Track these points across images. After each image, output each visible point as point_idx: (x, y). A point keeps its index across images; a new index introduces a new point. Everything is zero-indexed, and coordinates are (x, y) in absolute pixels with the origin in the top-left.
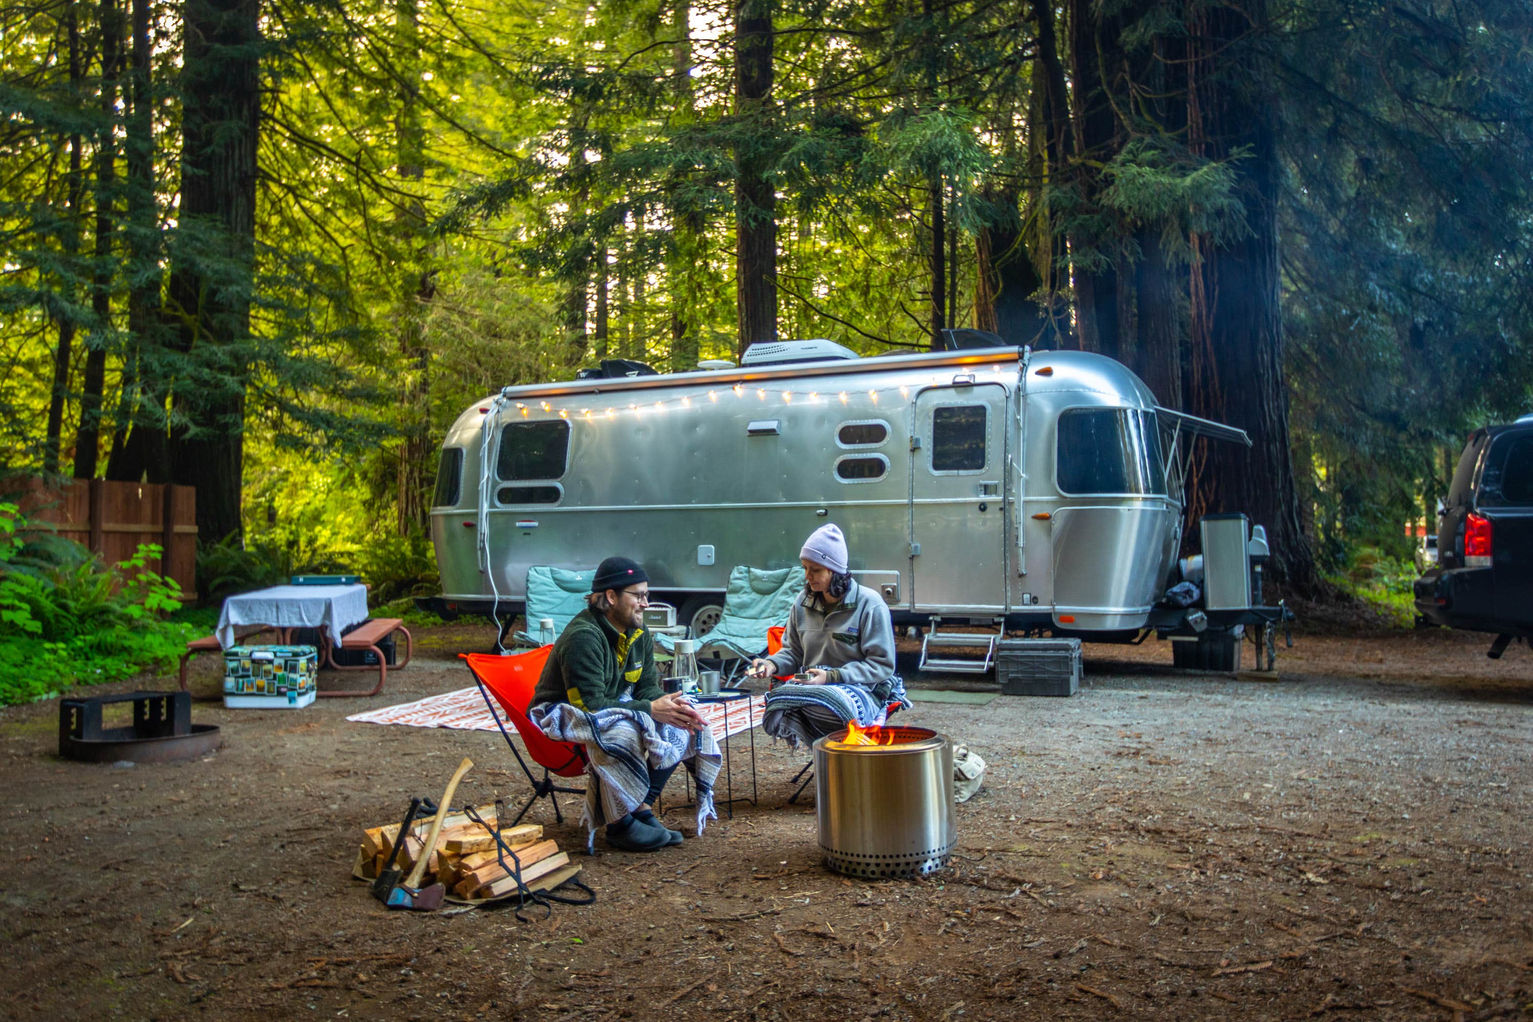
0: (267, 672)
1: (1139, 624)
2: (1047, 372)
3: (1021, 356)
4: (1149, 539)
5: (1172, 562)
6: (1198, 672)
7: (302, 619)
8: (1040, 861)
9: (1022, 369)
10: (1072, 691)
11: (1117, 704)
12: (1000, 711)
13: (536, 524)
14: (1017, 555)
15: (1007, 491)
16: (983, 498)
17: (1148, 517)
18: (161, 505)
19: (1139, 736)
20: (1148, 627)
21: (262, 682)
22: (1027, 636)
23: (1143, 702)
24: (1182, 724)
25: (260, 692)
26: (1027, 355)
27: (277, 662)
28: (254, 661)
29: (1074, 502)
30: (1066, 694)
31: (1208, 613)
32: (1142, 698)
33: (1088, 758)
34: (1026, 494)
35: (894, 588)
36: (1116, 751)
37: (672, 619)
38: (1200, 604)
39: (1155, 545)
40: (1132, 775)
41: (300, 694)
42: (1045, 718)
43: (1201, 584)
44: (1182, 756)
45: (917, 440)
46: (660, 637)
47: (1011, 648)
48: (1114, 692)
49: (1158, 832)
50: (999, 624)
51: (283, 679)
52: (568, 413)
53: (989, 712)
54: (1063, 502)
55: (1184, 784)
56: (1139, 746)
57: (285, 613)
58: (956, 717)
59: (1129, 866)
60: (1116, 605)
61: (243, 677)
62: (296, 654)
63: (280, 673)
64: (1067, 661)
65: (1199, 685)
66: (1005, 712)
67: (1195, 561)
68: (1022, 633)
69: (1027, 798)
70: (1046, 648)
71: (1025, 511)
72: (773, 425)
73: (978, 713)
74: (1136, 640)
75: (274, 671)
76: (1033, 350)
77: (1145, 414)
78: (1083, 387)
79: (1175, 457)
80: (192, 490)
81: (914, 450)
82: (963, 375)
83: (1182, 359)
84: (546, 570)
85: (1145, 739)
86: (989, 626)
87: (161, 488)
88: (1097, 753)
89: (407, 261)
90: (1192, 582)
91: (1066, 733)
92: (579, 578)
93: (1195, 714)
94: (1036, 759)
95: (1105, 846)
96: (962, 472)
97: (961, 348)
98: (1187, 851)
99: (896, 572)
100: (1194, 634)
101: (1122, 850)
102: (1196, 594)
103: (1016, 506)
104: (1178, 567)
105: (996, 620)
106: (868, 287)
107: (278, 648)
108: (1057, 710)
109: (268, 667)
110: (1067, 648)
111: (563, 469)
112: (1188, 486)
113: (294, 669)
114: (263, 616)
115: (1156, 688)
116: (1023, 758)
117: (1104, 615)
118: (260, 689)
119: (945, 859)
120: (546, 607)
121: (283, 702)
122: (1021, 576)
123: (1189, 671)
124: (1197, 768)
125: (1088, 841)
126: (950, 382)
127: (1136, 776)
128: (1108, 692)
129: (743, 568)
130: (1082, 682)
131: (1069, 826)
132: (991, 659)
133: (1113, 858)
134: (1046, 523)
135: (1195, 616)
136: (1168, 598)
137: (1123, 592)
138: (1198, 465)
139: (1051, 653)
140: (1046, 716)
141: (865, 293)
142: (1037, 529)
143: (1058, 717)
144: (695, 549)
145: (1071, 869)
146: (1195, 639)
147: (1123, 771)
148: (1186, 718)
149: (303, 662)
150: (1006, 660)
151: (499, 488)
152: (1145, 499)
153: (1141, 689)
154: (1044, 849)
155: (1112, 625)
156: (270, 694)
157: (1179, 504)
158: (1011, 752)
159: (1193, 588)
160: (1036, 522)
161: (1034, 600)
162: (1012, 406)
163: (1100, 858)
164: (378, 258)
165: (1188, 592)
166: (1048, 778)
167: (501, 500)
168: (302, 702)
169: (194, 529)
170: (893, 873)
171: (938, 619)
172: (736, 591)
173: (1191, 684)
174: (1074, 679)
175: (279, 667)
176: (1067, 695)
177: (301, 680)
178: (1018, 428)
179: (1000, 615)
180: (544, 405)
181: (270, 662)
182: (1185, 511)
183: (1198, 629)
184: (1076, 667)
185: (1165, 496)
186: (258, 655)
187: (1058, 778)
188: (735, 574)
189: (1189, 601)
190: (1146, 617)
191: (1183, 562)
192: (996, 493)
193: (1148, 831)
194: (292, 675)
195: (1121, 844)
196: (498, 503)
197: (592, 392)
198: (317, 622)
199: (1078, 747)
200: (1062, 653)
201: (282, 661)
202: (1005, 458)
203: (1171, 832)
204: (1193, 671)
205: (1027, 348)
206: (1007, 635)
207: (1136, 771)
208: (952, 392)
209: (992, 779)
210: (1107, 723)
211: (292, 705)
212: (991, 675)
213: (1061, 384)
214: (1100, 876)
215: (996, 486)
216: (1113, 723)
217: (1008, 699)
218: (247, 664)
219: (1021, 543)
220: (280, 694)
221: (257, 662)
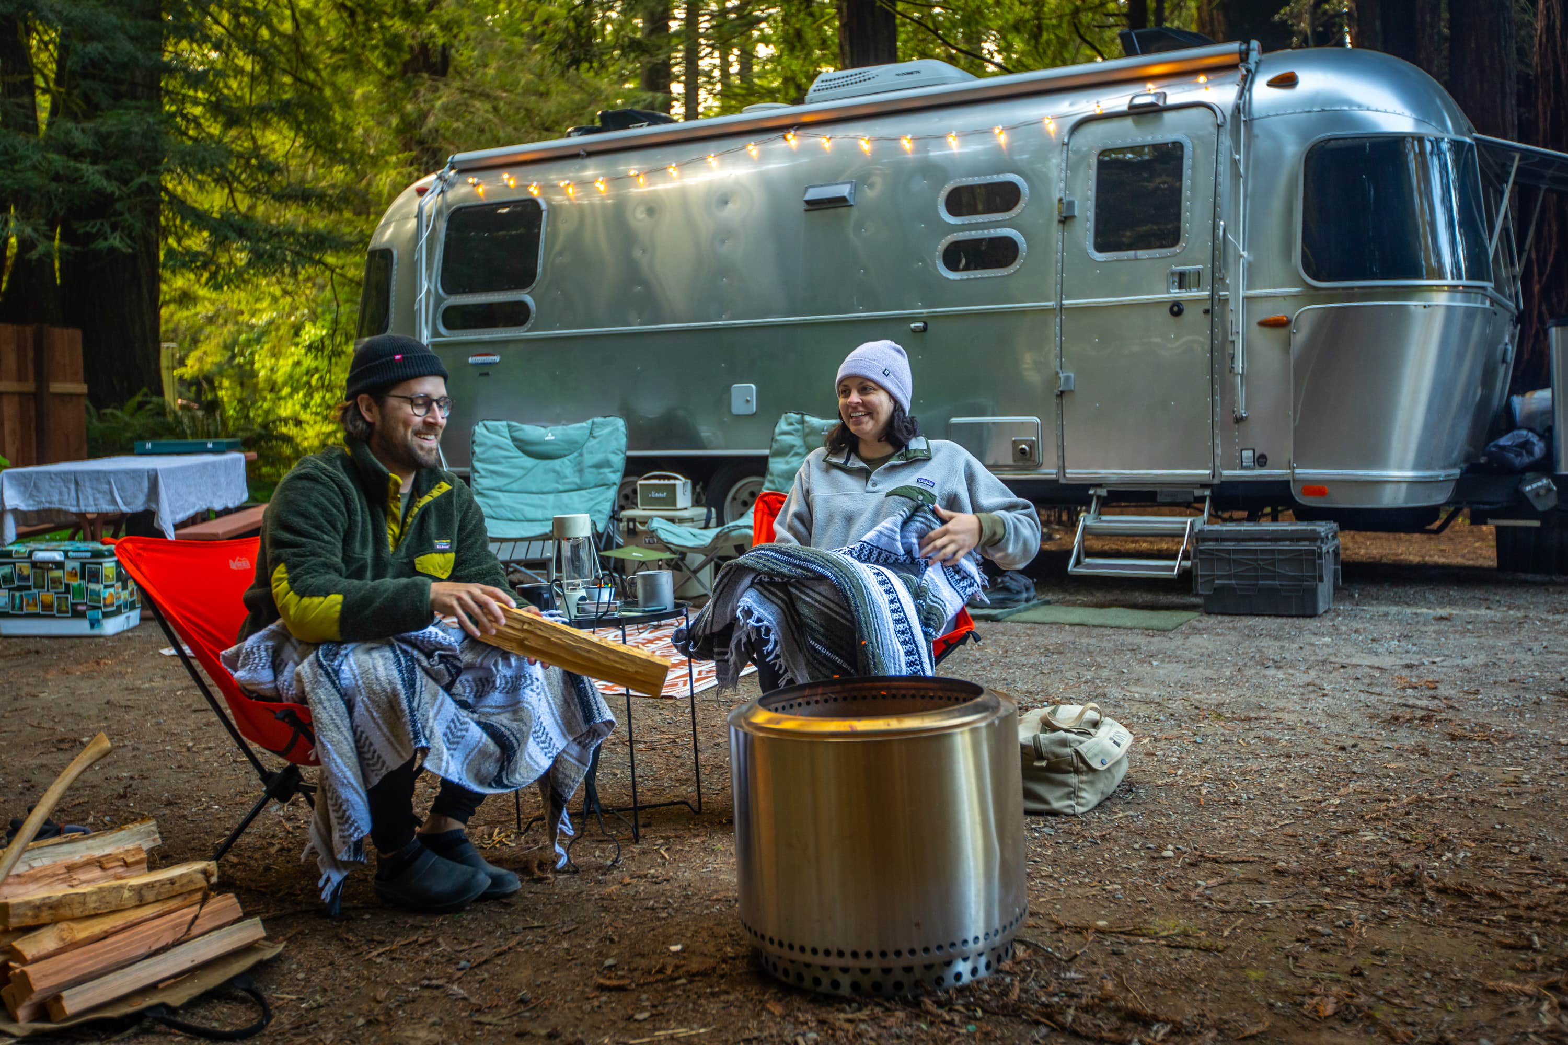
0: (56, 582)
1: (1440, 498)
2: (1287, 81)
3: (1244, 56)
4: (1460, 356)
5: (1496, 402)
6: (1538, 578)
7: (114, 502)
8: (1203, 960)
9: (1244, 79)
10: (1322, 607)
11: (1398, 630)
12: (1195, 640)
13: (496, 359)
14: (1233, 387)
15: (1217, 280)
16: (1176, 294)
17: (1459, 318)
18: (31, 355)
19: (1433, 686)
20: (1456, 506)
21: (49, 596)
22: (1253, 517)
23: (1443, 626)
24: (1513, 665)
25: (47, 612)
26: (1254, 56)
27: (69, 565)
28: (34, 565)
29: (1332, 295)
30: (1310, 612)
31: (1558, 480)
32: (1441, 619)
33: (1337, 727)
34: (1250, 286)
35: (1032, 445)
36: (1389, 713)
37: (684, 497)
38: (1546, 466)
39: (1469, 366)
40: (1416, 762)
41: (106, 615)
42: (1270, 653)
43: (1548, 434)
44: (1514, 724)
45: (1071, 204)
46: (656, 524)
47: (1219, 538)
48: (1394, 609)
49: (1462, 894)
50: (1202, 499)
51: (80, 591)
52: (542, 188)
53: (1174, 643)
54: (1313, 295)
55: (1517, 782)
56: (1433, 704)
57: (88, 490)
58: (1118, 650)
59: (1396, 981)
60: (1401, 468)
61: (20, 588)
62: (97, 554)
63: (75, 583)
64: (1311, 559)
65: (1542, 598)
66: (1202, 642)
67: (1540, 398)
68: (1244, 514)
69: (1207, 806)
70: (1276, 537)
71: (1248, 312)
72: (844, 190)
73: (1157, 643)
74: (1436, 525)
75: (66, 580)
76: (1265, 49)
77: (1457, 146)
78: (1350, 103)
79: (1505, 229)
80: (77, 334)
81: (1066, 220)
82: (1146, 94)
83: (1519, 105)
84: (502, 425)
85: (1443, 691)
86: (1188, 505)
87: (29, 330)
88: (1355, 717)
89: (391, 17)
90: (1530, 430)
91: (1301, 678)
92: (550, 437)
93: (1536, 647)
94: (1240, 727)
95: (1346, 928)
96: (1142, 254)
97: (1145, 51)
98: (1530, 947)
99: (1035, 419)
100: (1532, 514)
101: (1382, 938)
102: (1539, 448)
103: (1231, 306)
104: (1508, 407)
105: (1198, 492)
106: (1040, 27)
107: (67, 545)
108: (1292, 639)
109: (57, 573)
110: (1313, 537)
111: (533, 276)
112: (1526, 279)
113: (95, 576)
114: (56, 498)
115: (1465, 604)
116: (1218, 725)
117: (1380, 483)
118: (47, 607)
119: (997, 955)
120: (500, 482)
121: (81, 627)
122: (1239, 420)
123: (1522, 576)
124: (1542, 748)
125: (1310, 914)
126: (1125, 108)
127: (1423, 763)
128: (1383, 609)
129: (794, 416)
130: (1339, 592)
131: (1280, 873)
132: (1186, 557)
133: (1360, 961)
134: (1281, 332)
135: (1535, 486)
136: (1490, 455)
137: (1413, 446)
138: (1542, 262)
139: (1285, 546)
140: (1271, 648)
141: (1036, 35)
142: (1266, 342)
143: (1292, 650)
144: (727, 389)
145: (1267, 986)
146: (1536, 523)
147: (1399, 753)
148: (1519, 655)
149: (109, 566)
150: (1209, 557)
151: (444, 305)
152: (1453, 288)
153: (1442, 604)
154: (1215, 932)
155: (1392, 499)
156: (61, 614)
157: (1512, 305)
158: (1198, 713)
159: (1534, 439)
160: (1267, 331)
161: (1261, 460)
162: (1226, 141)
163: (1333, 958)
164: (352, 14)
165: (1526, 446)
166: (1253, 765)
167: (449, 325)
168: (111, 626)
169: (82, 388)
170: (877, 986)
171: (1103, 492)
172: (783, 452)
173: (1525, 597)
174: (1325, 589)
175: (73, 574)
176: (1313, 615)
177: (106, 593)
178: (1236, 175)
179: (1204, 486)
180: (508, 179)
181: (59, 565)
182: (1521, 319)
183: (1540, 506)
184: (1329, 568)
185: (1489, 285)
186: (40, 556)
187: (1273, 764)
188: (782, 426)
189: (1526, 460)
190: (1452, 486)
191: (1517, 401)
192: (1198, 286)
193: (1442, 891)
194: (93, 586)
195: (1383, 921)
196: (442, 329)
197: (576, 156)
198: (138, 505)
199: (1319, 704)
200: (1304, 546)
201: (77, 565)
202: (1215, 227)
203: (1493, 895)
204: (1529, 577)
205: (1255, 44)
206: (1215, 517)
207: (1425, 753)
208: (1128, 122)
209: (1150, 765)
210: (1376, 661)
211: (96, 632)
212: (1185, 581)
213: (1312, 99)
214: (1329, 1008)
215: (1198, 273)
216: (1387, 661)
217: (1212, 621)
218: (26, 570)
219: (1239, 366)
220: (77, 614)
221: (40, 567)
